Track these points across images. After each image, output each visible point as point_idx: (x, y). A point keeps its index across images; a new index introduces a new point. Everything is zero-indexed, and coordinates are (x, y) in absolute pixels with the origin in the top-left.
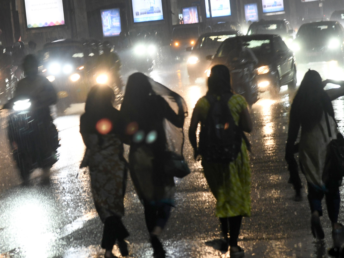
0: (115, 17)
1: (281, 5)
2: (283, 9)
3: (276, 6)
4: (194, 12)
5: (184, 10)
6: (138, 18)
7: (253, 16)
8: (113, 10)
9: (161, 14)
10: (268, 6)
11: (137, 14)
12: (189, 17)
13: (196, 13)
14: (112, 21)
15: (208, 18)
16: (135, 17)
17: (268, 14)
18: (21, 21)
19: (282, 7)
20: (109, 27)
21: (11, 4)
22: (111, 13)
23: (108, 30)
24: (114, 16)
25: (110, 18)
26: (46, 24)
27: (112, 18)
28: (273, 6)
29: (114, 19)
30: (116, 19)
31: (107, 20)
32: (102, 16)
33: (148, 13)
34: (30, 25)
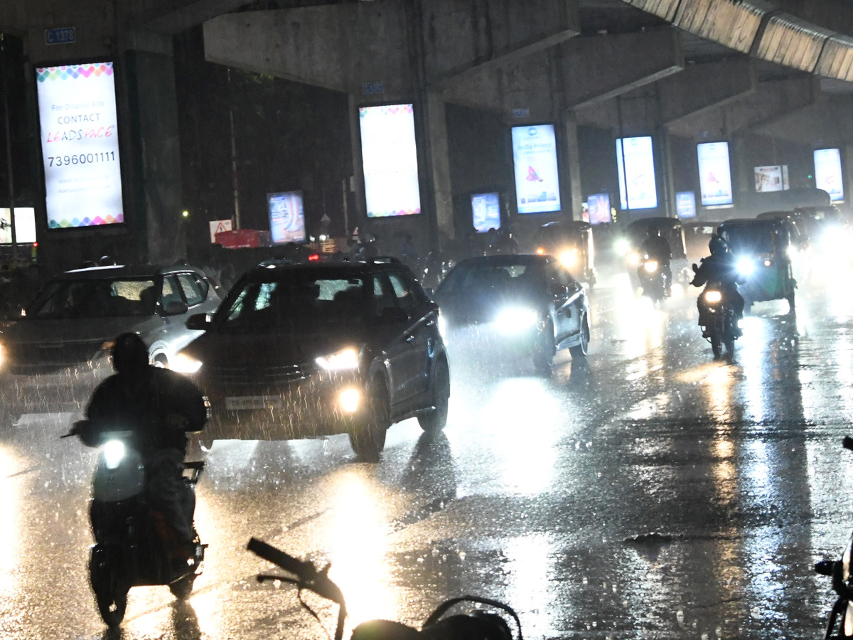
0: (491, 205)
1: (727, 195)
2: (731, 202)
3: (720, 196)
4: (605, 201)
5: (590, 198)
6: (524, 208)
7: (688, 210)
8: (490, 195)
9: (558, 202)
10: (710, 196)
11: (523, 201)
12: (597, 208)
13: (607, 202)
14: (487, 210)
15: (624, 210)
16: (520, 205)
17: (709, 208)
18: (358, 207)
19: (729, 198)
20: (483, 219)
21: (344, 182)
22: (487, 200)
23: (481, 223)
24: (491, 203)
25: (485, 206)
26: (394, 212)
27: (487, 206)
28: (717, 196)
29: (490, 208)
30: (493, 208)
31: (480, 209)
32: (473, 203)
33: (539, 200)
34: (371, 213)
